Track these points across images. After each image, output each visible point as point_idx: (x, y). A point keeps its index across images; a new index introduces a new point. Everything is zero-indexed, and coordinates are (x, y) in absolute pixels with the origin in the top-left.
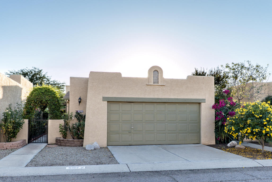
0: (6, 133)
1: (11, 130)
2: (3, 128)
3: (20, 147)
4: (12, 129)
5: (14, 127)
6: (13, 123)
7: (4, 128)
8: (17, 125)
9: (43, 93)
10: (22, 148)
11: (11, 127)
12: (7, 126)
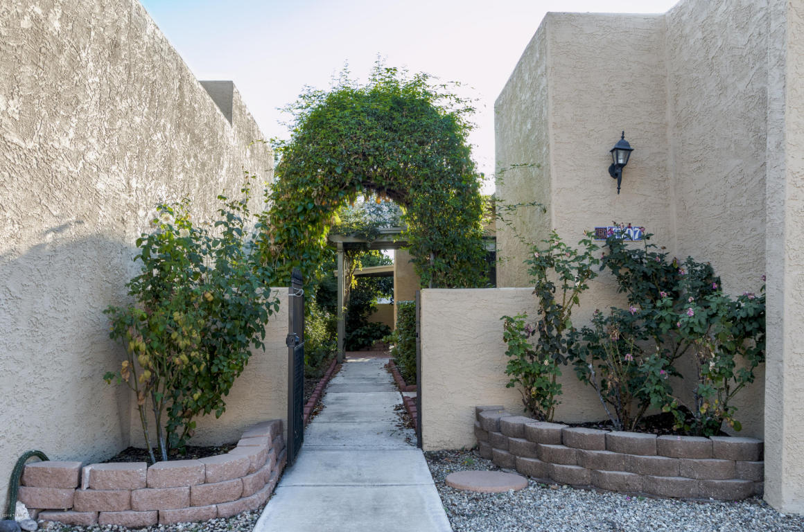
0: (154, 382)
1: (190, 358)
2: (132, 345)
3: (263, 494)
4: (199, 350)
5: (214, 335)
6: (208, 306)
7: (143, 346)
8: (232, 319)
9: (379, 118)
10: (275, 498)
11: (195, 335)
12: (161, 328)
